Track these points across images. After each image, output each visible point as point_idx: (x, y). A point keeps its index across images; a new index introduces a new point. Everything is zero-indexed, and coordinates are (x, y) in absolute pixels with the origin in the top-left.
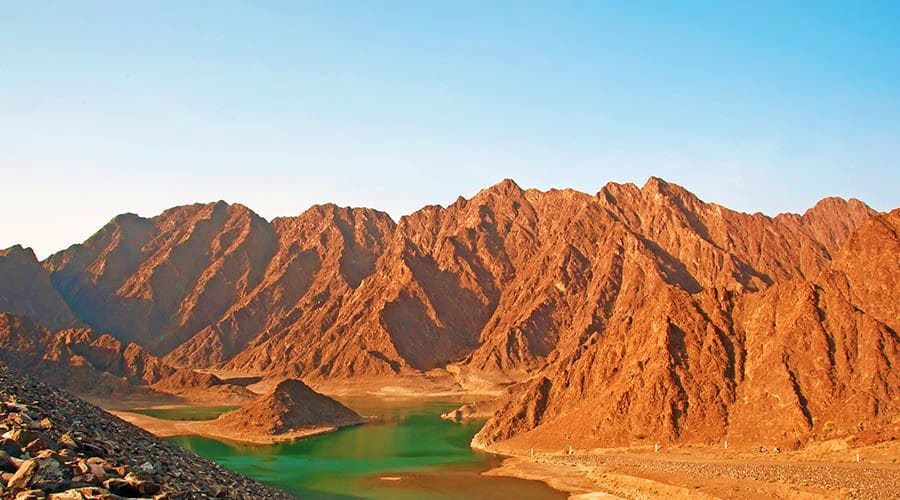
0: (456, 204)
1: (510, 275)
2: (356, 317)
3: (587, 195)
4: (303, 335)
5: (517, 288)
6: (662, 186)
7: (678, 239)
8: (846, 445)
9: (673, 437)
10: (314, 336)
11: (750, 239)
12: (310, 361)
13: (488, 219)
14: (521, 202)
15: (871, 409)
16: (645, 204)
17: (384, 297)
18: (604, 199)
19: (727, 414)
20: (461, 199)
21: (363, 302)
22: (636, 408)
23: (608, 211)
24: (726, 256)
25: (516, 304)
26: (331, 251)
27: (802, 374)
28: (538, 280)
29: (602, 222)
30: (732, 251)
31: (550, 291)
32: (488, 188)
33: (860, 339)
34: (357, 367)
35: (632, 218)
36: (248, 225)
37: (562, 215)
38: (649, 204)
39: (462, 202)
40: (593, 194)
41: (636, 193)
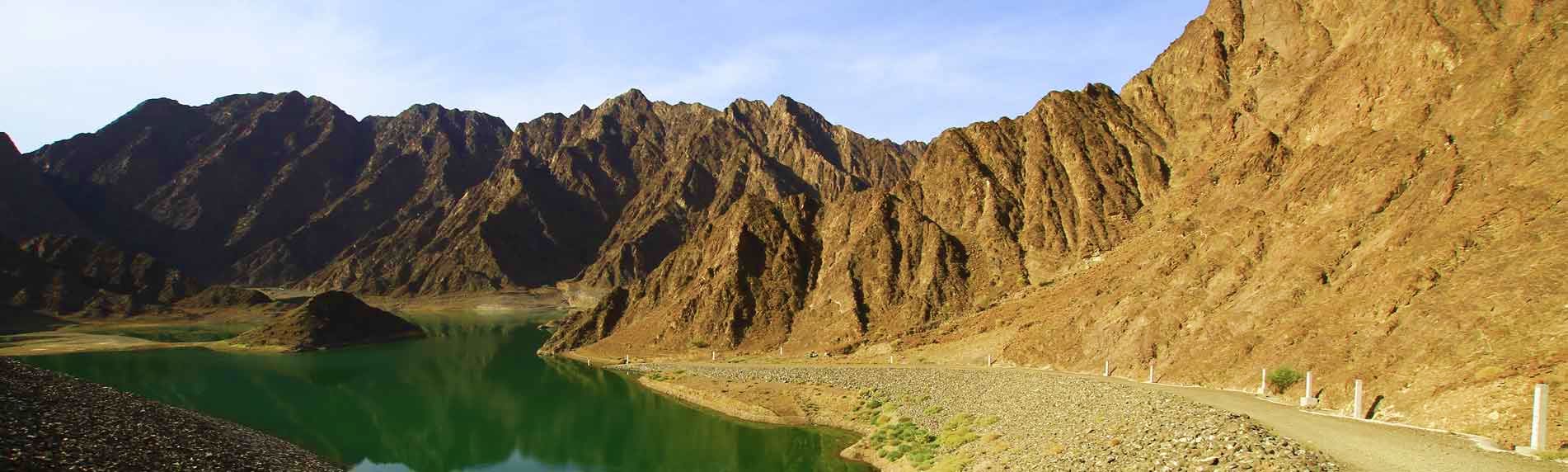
0: (579, 113)
1: (633, 190)
2: (458, 231)
3: (716, 110)
4: (395, 250)
5: (637, 204)
6: (792, 106)
7: (803, 160)
8: (891, 348)
9: (732, 345)
10: (408, 250)
11: (873, 163)
12: (394, 278)
13: (613, 132)
14: (649, 114)
15: (922, 314)
16: (773, 122)
17: (491, 209)
18: (731, 115)
19: (792, 322)
20: (585, 108)
21: (467, 215)
22: (701, 316)
23: (735, 128)
24: (848, 178)
25: (635, 220)
26: (435, 158)
27: (866, 281)
28: (659, 196)
29: (728, 139)
30: (855, 174)
31: (670, 208)
32: (613, 98)
33: (923, 246)
34: (452, 283)
35: (759, 136)
36: (330, 123)
37: (689, 130)
38: (777, 122)
39: (586, 112)
40: (722, 109)
41: (765, 112)
